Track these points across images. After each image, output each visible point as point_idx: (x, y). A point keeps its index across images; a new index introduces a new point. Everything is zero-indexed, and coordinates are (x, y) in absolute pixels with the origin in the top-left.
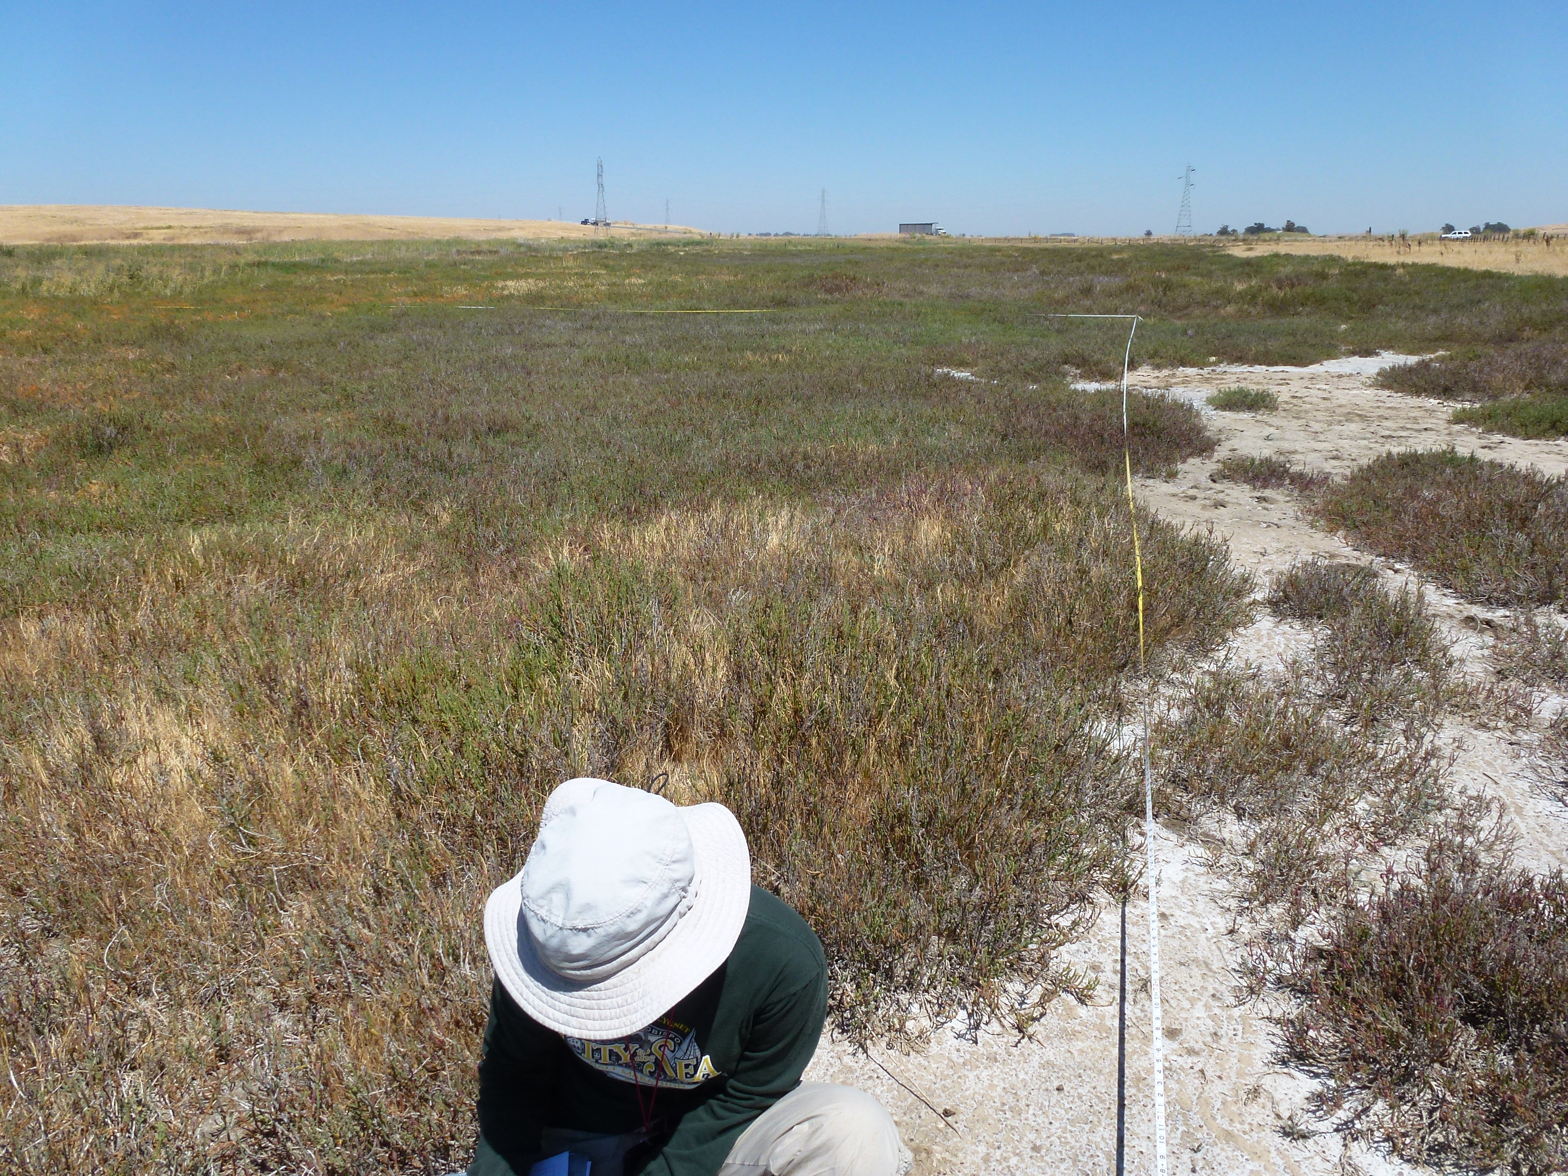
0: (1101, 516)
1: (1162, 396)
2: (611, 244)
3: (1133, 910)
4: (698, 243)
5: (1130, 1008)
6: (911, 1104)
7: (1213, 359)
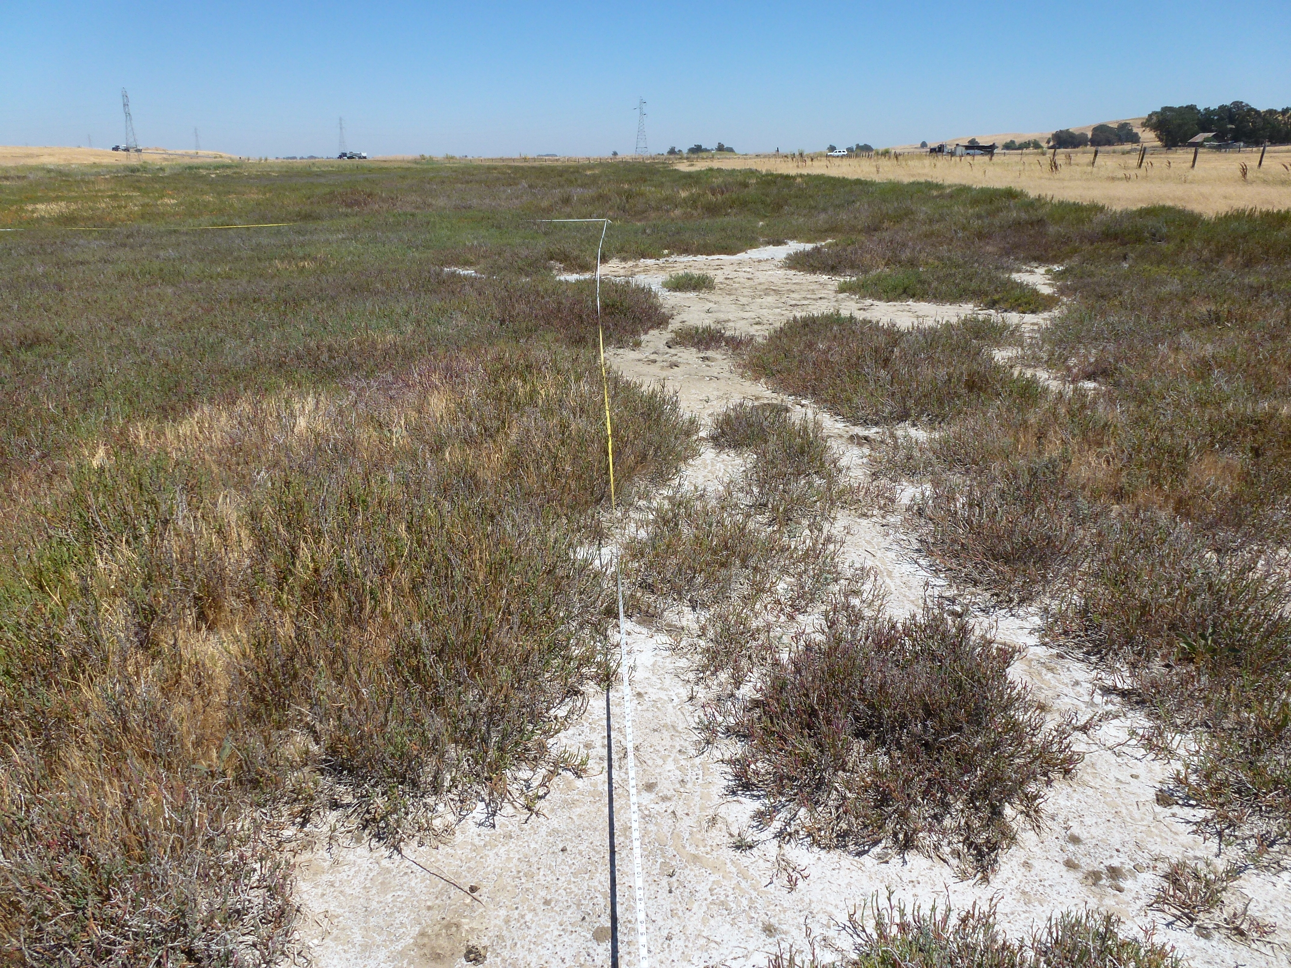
0: (578, 380)
1: (628, 282)
2: (144, 168)
3: (615, 694)
4: (228, 167)
5: (617, 773)
6: (442, 889)
7: (666, 252)
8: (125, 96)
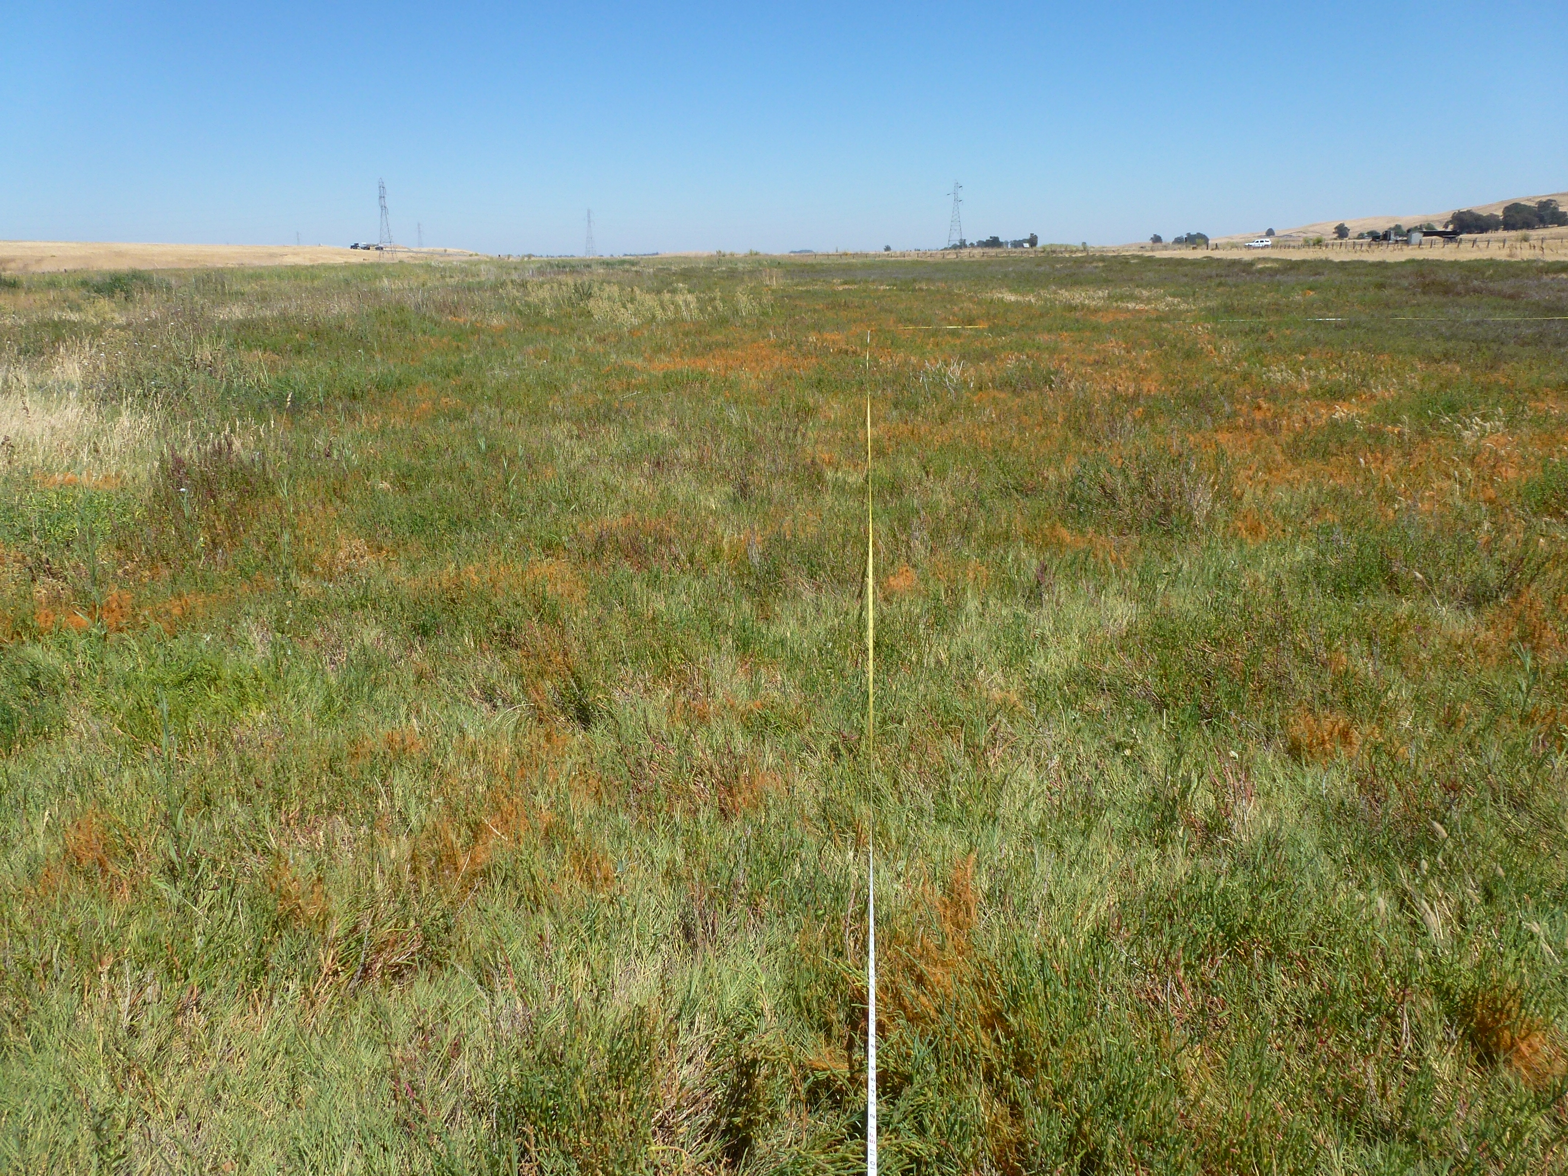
8: (382, 187)
